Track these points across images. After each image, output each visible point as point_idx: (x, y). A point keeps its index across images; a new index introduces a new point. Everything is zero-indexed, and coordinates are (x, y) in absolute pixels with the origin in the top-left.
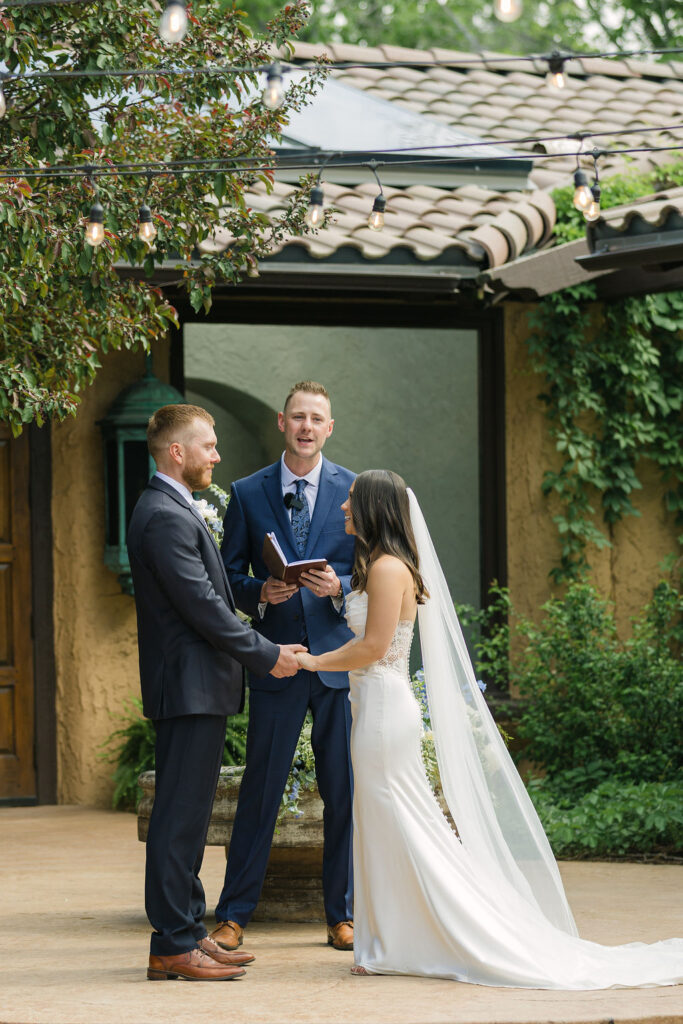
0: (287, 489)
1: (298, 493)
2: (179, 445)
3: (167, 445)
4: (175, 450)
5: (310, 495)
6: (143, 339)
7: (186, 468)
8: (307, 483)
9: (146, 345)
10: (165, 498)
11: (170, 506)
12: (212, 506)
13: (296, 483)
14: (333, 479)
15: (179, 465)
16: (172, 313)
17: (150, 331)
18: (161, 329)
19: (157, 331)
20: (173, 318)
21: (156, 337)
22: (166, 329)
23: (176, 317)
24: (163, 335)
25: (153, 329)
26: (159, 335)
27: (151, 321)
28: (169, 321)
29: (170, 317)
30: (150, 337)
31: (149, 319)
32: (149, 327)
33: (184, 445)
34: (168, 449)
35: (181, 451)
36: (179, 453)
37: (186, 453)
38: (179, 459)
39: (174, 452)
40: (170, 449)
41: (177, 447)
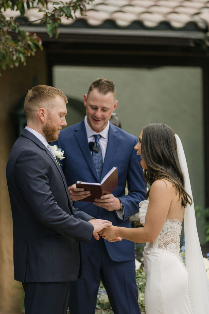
0: (90, 140)
1: (96, 142)
2: (45, 110)
3: (37, 108)
4: (41, 112)
5: (103, 144)
6: (21, 56)
7: (46, 125)
8: (101, 136)
9: (23, 59)
10: (31, 143)
11: (33, 148)
12: (60, 150)
13: (95, 136)
14: (116, 135)
15: (42, 122)
16: (38, 41)
17: (26, 51)
18: (32, 50)
19: (30, 51)
20: (38, 44)
21: (29, 55)
22: (35, 50)
23: (40, 43)
24: (33, 54)
25: (27, 50)
26: (31, 54)
27: (26, 46)
28: (37, 46)
29: (37, 43)
30: (26, 55)
31: (25, 44)
32: (25, 49)
33: (47, 110)
34: (37, 111)
35: (45, 113)
36: (43, 115)
37: (48, 116)
38: (42, 118)
39: (41, 113)
40: (39, 111)
41: (43, 111)
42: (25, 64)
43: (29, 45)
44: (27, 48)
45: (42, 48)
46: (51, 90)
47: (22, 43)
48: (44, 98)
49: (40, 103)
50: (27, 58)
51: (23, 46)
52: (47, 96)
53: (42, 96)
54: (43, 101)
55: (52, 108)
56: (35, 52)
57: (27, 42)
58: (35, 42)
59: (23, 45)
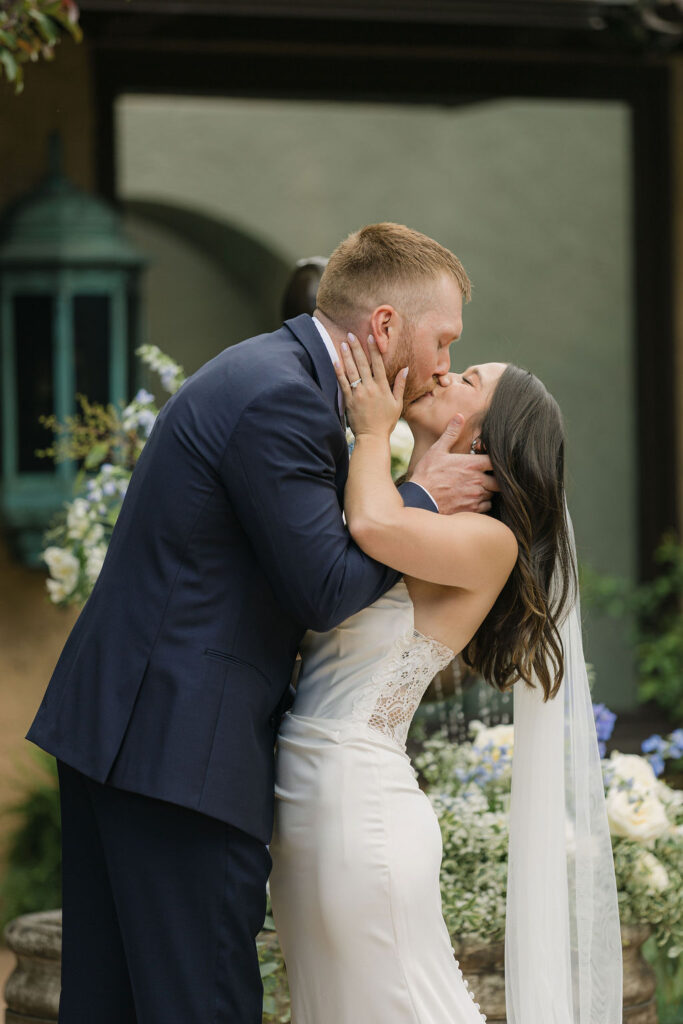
9: (12, 71)
16: (66, 9)
17: (22, 44)
18: (44, 41)
19: (37, 44)
20: (67, 19)
21: (34, 56)
22: (52, 41)
23: (72, 17)
24: (48, 53)
25: (28, 40)
26: (40, 54)
27: (24, 26)
28: (60, 27)
29: (61, 17)
30: (23, 58)
31: (20, 21)
32: (20, 35)
33: (403, 317)
34: (370, 311)
35: (393, 325)
36: (387, 329)
37: (401, 335)
38: (383, 339)
39: (380, 323)
40: (376, 312)
41: (389, 314)
42: (20, 88)
43: (33, 24)
44: (29, 32)
45: (78, 35)
46: (427, 250)
47: (10, 16)
48: (400, 272)
49: (386, 289)
50: (26, 67)
51: (15, 27)
52: (413, 268)
53: (396, 265)
54: (397, 284)
55: (422, 311)
56: (56, 48)
57: (26, 12)
58: (55, 11)
59: (14, 22)
